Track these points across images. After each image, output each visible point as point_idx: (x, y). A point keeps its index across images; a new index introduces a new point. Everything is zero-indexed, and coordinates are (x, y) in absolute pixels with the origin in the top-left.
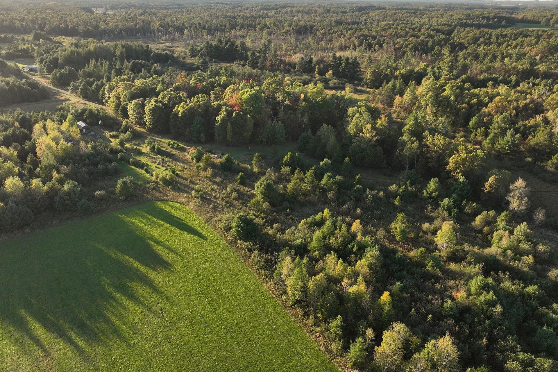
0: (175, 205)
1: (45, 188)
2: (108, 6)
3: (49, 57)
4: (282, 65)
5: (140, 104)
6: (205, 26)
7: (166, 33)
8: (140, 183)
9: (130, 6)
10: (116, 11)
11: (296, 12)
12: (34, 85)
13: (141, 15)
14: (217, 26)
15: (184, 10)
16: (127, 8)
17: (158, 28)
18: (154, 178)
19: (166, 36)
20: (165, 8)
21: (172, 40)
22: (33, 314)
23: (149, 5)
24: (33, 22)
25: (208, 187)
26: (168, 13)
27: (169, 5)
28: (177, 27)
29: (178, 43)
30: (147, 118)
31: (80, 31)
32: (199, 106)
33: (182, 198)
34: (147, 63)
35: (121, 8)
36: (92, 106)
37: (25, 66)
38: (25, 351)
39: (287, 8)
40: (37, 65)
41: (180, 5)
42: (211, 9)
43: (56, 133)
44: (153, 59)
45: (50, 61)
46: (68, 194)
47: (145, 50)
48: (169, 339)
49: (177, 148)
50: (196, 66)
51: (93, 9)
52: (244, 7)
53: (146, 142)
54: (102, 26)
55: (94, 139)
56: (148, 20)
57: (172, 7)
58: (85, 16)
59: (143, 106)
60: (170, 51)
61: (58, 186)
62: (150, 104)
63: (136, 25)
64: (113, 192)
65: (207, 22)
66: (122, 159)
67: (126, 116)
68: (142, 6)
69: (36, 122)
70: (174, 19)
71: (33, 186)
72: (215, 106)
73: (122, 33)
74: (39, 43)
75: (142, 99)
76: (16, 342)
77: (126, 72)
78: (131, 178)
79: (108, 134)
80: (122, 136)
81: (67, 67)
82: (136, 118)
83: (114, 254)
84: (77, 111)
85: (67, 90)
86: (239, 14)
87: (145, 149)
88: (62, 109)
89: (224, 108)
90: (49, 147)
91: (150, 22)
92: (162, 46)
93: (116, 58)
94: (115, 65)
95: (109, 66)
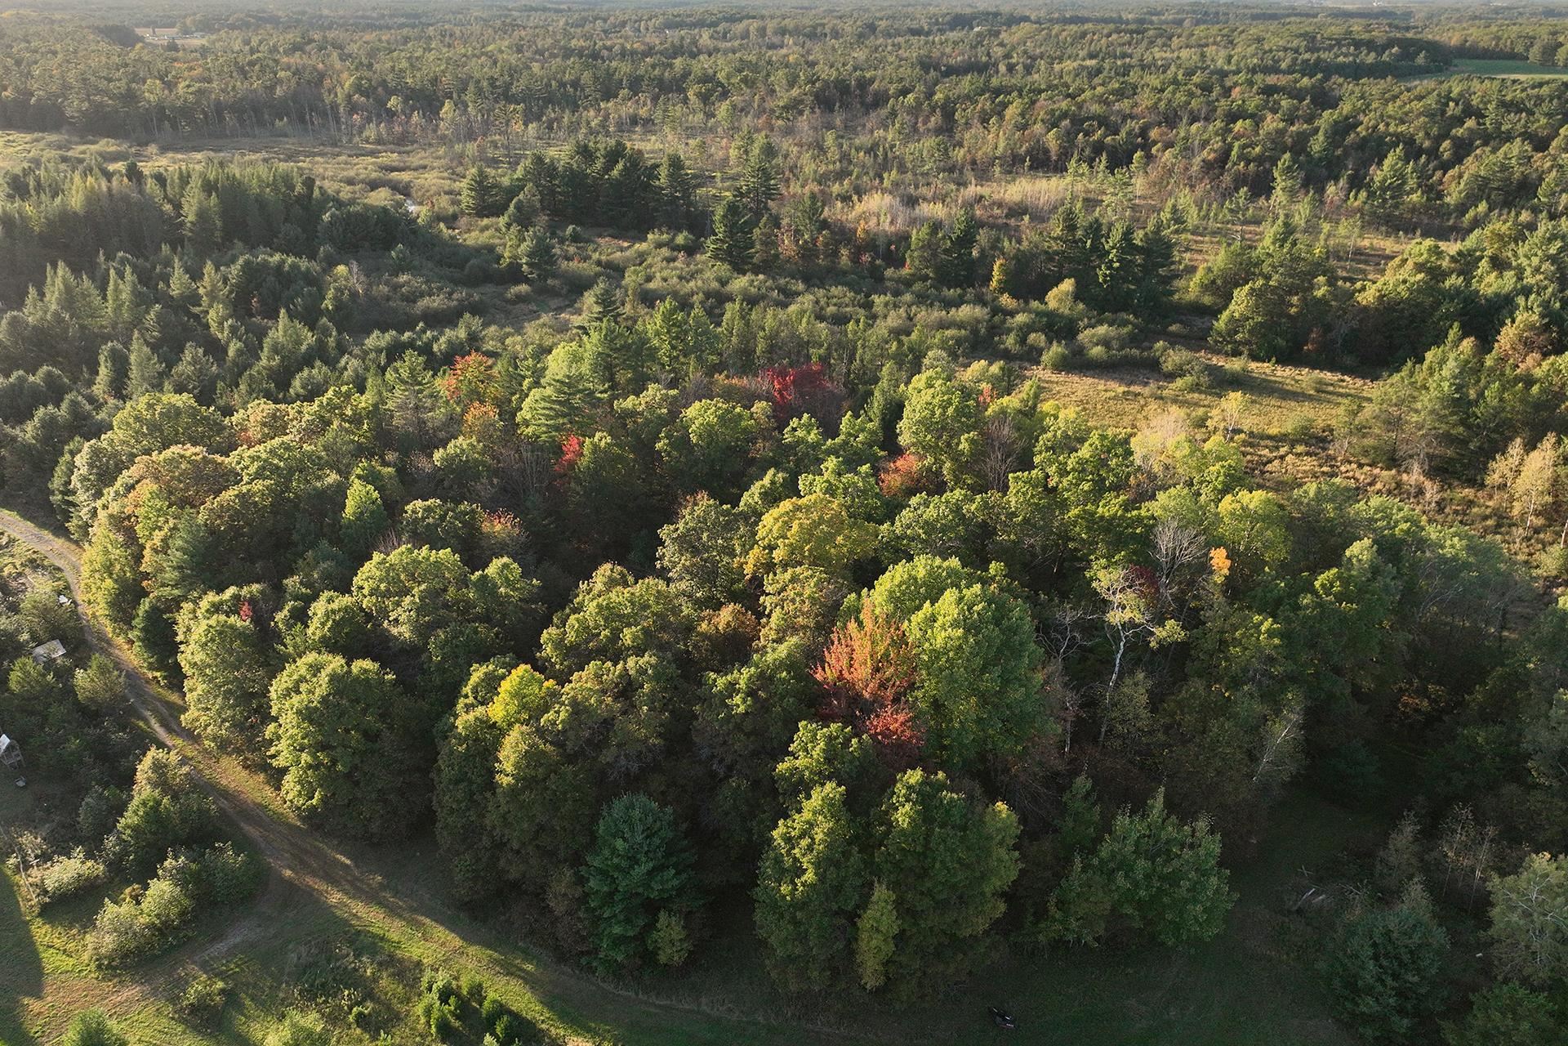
2: (188, 21)
4: (844, 252)
5: (240, 634)
6: (508, 86)
7: (379, 116)
9: (261, 19)
10: (214, 37)
11: (775, 33)
13: (296, 48)
14: (549, 85)
15: (431, 31)
16: (248, 25)
17: (349, 97)
19: (378, 125)
20: (371, 27)
21: (402, 141)
23: (321, 16)
26: (380, 40)
27: (383, 16)
28: (413, 90)
29: (423, 154)
31: (69, 112)
32: (626, 689)
34: (304, 264)
35: (233, 27)
39: (745, 22)
41: (416, 16)
42: (515, 26)
44: (332, 240)
47: (300, 197)
50: (505, 262)
51: (139, 31)
52: (612, 19)
54: (152, 92)
56: (315, 68)
57: (390, 22)
58: (100, 55)
60: (395, 187)
63: (272, 88)
65: (513, 72)
68: (298, 21)
70: (404, 64)
72: (740, 705)
73: (221, 119)
75: (255, 587)
77: (212, 314)
86: (609, 43)
91: (322, 76)
92: (365, 167)
93: (177, 243)
94: (166, 278)
95: (135, 293)
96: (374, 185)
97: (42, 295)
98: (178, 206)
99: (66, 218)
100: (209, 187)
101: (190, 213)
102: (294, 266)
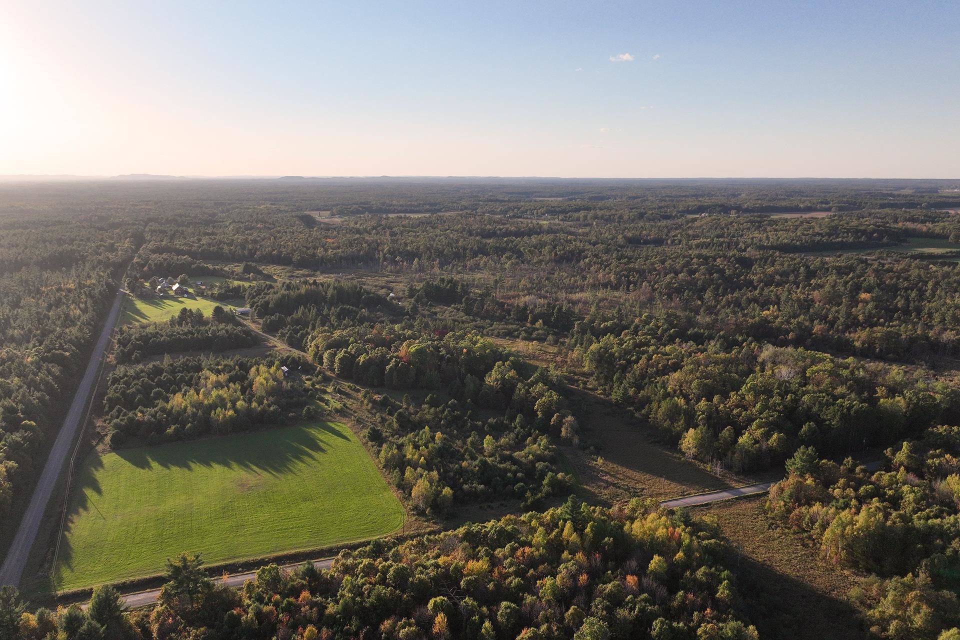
0: (339, 424)
1: (259, 409)
3: (260, 300)
5: (333, 353)
7: (393, 262)
8: (319, 410)
9: (365, 208)
10: (344, 218)
12: (248, 332)
17: (385, 255)
18: (330, 409)
19: (391, 266)
21: (398, 272)
22: (252, 463)
24: (243, 246)
25: (365, 415)
28: (408, 253)
29: (402, 277)
30: (336, 366)
31: (293, 259)
32: (377, 357)
33: (345, 420)
34: (354, 308)
35: (352, 212)
36: (296, 353)
37: (237, 308)
38: (250, 473)
40: (247, 308)
43: (267, 375)
44: (364, 303)
45: (262, 305)
46: (272, 412)
48: (316, 475)
49: (354, 390)
50: (406, 310)
51: (315, 214)
52: (522, 209)
53: (331, 384)
54: (320, 253)
55: (294, 380)
59: (335, 354)
60: (389, 288)
61: (267, 408)
62: (341, 354)
63: (360, 251)
64: (301, 415)
66: (311, 395)
67: (321, 363)
69: (251, 367)
71: (253, 407)
72: (388, 358)
73: (341, 262)
74: (249, 277)
75: (335, 349)
76: (246, 471)
78: (314, 407)
79: (304, 377)
80: (314, 379)
81: (278, 314)
82: (329, 365)
83: (295, 444)
84: (282, 358)
85: (275, 336)
87: (330, 389)
88: (270, 355)
89: (394, 360)
90: (262, 384)
91: (377, 247)
92: (382, 281)
93: (325, 303)
94: (323, 310)
95: (316, 313)
96: (382, 288)
97: (297, 312)
98: (326, 293)
99: (300, 295)
100: (335, 288)
101: (329, 294)
102: (352, 309)
